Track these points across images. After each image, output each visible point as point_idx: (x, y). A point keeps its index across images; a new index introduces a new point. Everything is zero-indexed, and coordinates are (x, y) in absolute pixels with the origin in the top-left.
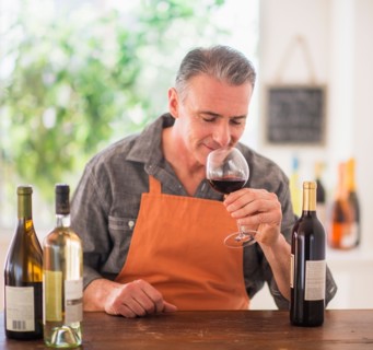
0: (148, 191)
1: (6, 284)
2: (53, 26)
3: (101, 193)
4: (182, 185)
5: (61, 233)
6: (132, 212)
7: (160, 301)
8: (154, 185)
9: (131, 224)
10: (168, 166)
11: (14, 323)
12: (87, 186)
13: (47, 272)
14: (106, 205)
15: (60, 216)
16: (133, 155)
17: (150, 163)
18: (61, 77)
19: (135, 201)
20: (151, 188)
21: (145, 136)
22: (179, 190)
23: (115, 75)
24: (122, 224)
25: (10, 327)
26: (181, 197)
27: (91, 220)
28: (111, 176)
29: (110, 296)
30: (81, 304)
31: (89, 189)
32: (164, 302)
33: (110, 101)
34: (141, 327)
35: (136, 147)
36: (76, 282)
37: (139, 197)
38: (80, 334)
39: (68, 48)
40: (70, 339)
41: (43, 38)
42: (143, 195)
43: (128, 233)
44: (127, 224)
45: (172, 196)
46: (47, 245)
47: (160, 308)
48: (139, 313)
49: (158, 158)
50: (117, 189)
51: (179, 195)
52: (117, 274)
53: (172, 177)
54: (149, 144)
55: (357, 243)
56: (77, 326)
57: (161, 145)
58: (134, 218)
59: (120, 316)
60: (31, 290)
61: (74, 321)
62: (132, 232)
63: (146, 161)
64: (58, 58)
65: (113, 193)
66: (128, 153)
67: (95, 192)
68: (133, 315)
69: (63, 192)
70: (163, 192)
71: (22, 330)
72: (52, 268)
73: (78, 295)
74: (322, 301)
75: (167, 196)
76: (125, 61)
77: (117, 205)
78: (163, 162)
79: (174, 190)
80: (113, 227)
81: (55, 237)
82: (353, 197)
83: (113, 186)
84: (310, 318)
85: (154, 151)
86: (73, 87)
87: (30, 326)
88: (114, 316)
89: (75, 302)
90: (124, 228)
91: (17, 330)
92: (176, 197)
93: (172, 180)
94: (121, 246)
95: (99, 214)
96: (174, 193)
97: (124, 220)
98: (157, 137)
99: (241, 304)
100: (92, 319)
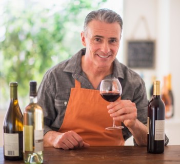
0: (74, 87)
1: (4, 132)
2: (24, 12)
3: (51, 87)
4: (91, 84)
5: (32, 106)
6: (66, 97)
7: (81, 141)
8: (77, 84)
9: (66, 103)
10: (84, 74)
11: (9, 152)
12: (44, 84)
13: (26, 126)
14: (53, 94)
15: (32, 97)
16: (67, 69)
17: (75, 73)
18: (28, 36)
19: (67, 92)
20: (76, 85)
21: (73, 60)
22: (89, 86)
23: (54, 36)
24: (61, 103)
25: (6, 154)
26: (91, 90)
27: (47, 101)
28: (56, 79)
29: (56, 139)
30: (42, 142)
31: (45, 86)
32: (84, 142)
33: (51, 49)
34: (72, 154)
35: (68, 65)
36: (40, 131)
37: (70, 89)
38: (42, 158)
39: (31, 23)
40: (37, 160)
41: (19, 18)
42: (72, 89)
43: (64, 108)
44: (64, 103)
45: (86, 89)
46: (25, 112)
47: (81, 145)
48: (71, 148)
49: (79, 70)
50: (59, 86)
51: (90, 89)
52: (59, 128)
53: (86, 80)
54: (75, 63)
55: (173, 115)
56: (40, 153)
57: (81, 63)
58: (67, 100)
59: (61, 149)
60: (17, 135)
61: (39, 151)
62: (66, 107)
63: (73, 72)
64: (26, 28)
65: (57, 88)
66: (64, 68)
67: (48, 87)
68: (68, 149)
69: (34, 85)
70: (81, 87)
71: (12, 156)
72: (28, 124)
73: (41, 138)
74: (163, 141)
75: (84, 89)
76: (59, 29)
77: (59, 93)
78: (81, 72)
79: (87, 86)
80: (57, 105)
81: (29, 108)
82: (170, 93)
83: (57, 84)
84: (157, 149)
85: (77, 67)
86: (33, 42)
87: (17, 154)
88: (58, 149)
89: (39, 141)
90: (62, 105)
91: (10, 156)
92: (88, 90)
93: (86, 82)
94: (60, 114)
95: (50, 98)
96: (87, 88)
97: (62, 101)
98: (79, 60)
99: (121, 143)
100: (47, 150)
